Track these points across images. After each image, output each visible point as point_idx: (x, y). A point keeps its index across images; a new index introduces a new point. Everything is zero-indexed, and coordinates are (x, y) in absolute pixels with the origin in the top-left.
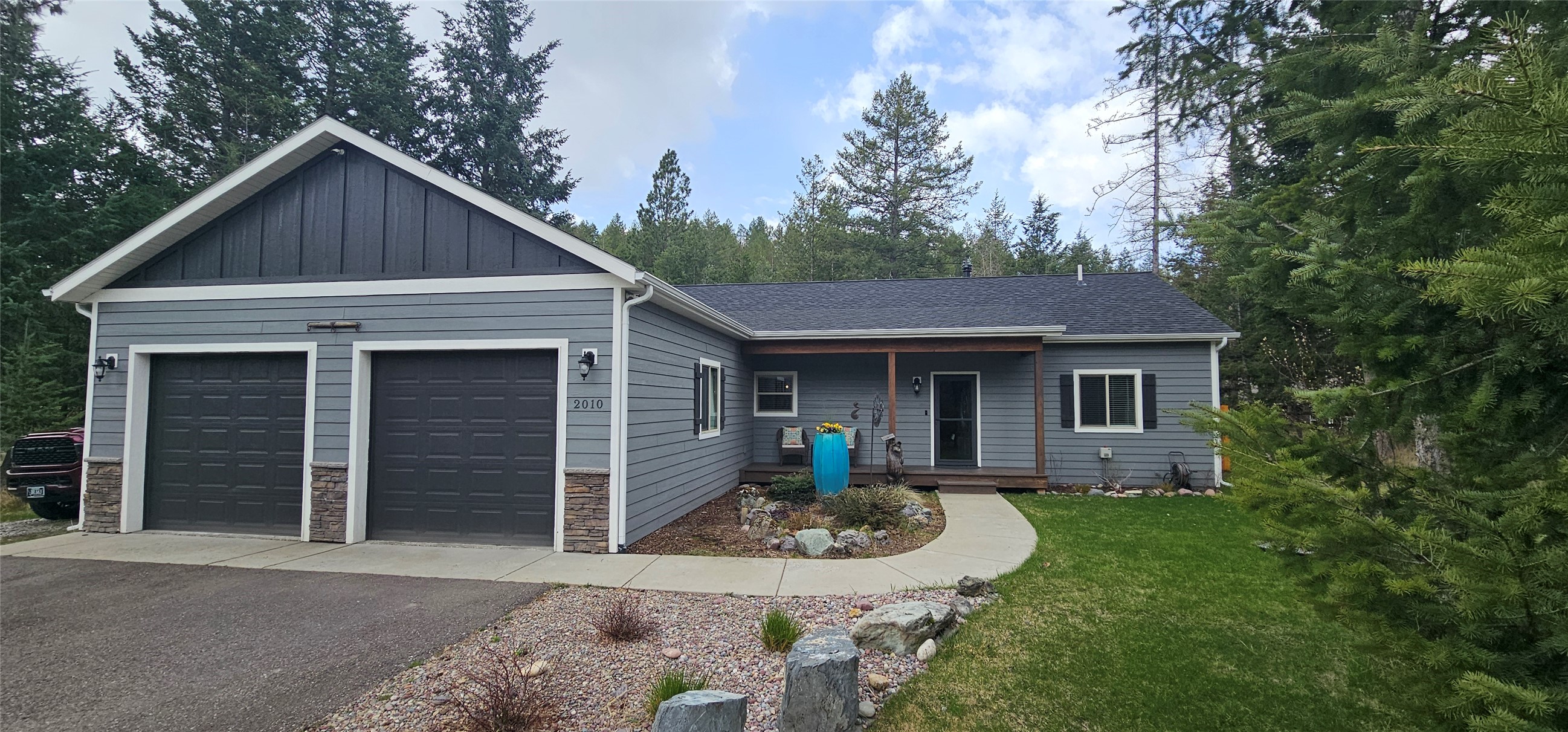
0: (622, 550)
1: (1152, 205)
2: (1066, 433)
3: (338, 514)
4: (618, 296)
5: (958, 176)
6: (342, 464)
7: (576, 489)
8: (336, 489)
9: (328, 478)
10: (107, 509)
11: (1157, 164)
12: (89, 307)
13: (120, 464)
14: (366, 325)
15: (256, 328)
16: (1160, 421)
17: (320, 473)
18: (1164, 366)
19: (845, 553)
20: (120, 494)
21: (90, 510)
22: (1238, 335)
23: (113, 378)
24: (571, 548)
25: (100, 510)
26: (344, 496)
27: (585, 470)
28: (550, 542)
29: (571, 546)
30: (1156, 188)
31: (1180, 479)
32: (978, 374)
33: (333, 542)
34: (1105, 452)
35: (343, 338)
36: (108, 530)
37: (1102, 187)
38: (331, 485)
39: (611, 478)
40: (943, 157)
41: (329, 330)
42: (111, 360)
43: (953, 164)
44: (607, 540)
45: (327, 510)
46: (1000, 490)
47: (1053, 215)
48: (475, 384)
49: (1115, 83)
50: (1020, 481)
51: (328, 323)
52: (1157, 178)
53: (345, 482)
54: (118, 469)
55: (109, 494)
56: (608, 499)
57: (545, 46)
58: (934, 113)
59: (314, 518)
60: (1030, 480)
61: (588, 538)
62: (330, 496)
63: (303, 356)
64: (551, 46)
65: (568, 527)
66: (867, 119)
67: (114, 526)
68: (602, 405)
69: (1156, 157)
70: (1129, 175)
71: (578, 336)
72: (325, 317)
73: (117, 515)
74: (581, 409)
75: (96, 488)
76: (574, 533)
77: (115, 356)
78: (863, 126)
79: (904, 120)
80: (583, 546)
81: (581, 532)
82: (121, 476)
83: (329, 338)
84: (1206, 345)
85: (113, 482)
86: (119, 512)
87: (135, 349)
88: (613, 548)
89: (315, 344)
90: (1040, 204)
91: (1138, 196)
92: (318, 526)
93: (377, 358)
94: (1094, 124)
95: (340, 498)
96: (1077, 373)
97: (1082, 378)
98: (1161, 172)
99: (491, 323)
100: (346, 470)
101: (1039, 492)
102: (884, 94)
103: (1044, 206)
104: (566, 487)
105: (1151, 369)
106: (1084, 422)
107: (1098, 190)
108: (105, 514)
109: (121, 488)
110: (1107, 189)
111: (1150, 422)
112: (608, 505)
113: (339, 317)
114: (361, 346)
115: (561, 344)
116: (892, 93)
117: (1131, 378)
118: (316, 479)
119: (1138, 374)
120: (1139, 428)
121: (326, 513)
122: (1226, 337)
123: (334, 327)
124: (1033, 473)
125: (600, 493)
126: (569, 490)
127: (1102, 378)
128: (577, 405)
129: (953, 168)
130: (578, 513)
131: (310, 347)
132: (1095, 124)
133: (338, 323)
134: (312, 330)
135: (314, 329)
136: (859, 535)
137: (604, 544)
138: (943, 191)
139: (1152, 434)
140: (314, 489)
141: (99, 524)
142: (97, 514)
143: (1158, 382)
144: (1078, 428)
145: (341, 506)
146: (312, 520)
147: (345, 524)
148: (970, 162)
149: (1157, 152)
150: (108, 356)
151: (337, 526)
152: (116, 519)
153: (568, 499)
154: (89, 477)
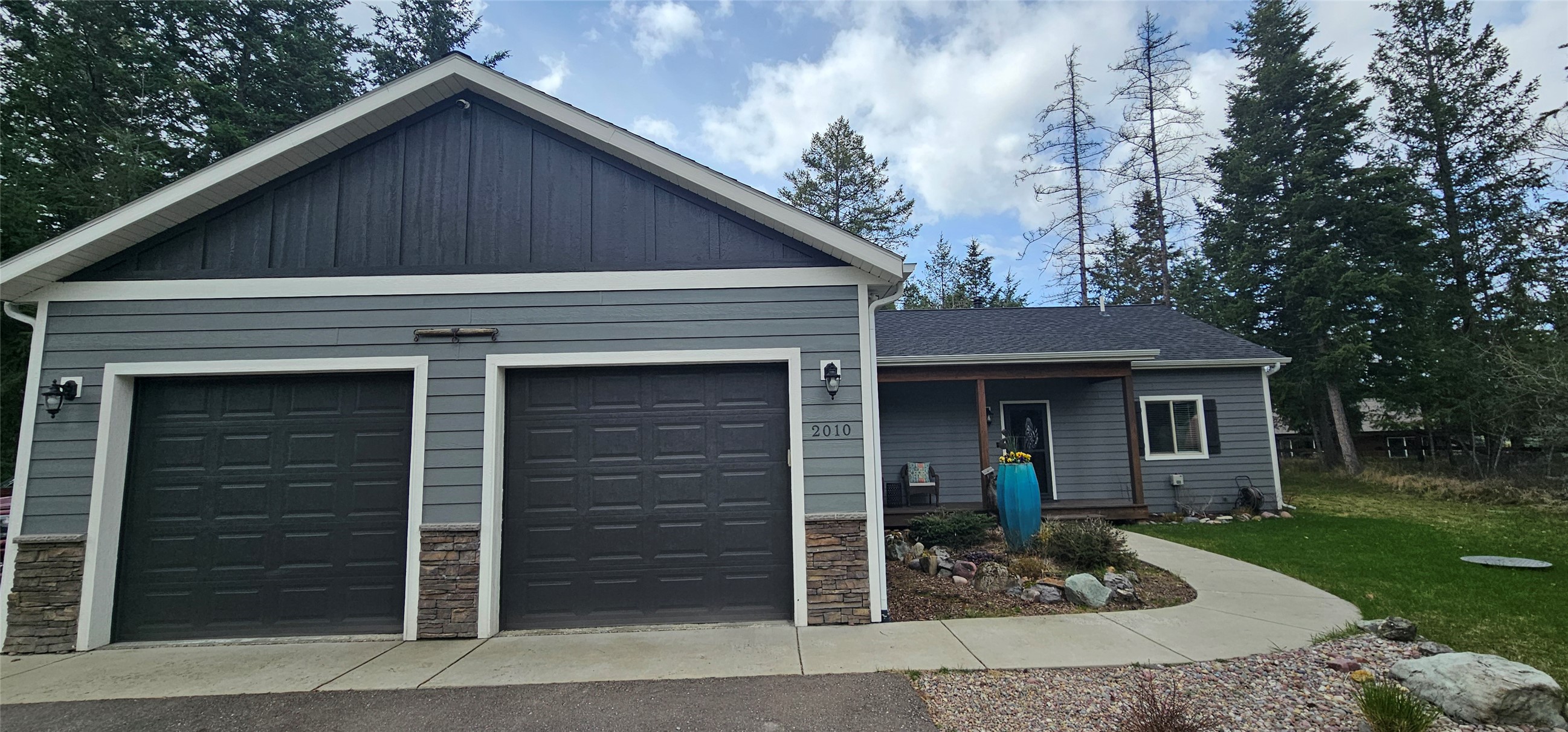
0: (887, 617)
1: (1078, 251)
3: (465, 596)
4: (863, 296)
5: (898, 218)
6: (473, 525)
7: (823, 542)
8: (462, 561)
9: (450, 546)
10: (53, 616)
11: (1080, 213)
12: (31, 310)
13: (81, 544)
14: (504, 333)
15: (330, 337)
16: (1223, 446)
17: (435, 540)
18: (1223, 391)
20: (78, 591)
21: (20, 619)
22: (1289, 360)
23: (73, 412)
24: (820, 620)
25: (40, 618)
26: (475, 570)
27: (835, 515)
28: (788, 614)
29: (819, 617)
30: (1081, 236)
31: (1250, 503)
32: (1047, 402)
33: (457, 638)
34: (1177, 479)
35: (467, 350)
36: (53, 648)
37: (1032, 234)
38: (453, 556)
39: (868, 523)
40: (885, 199)
41: (450, 340)
42: (71, 387)
44: (868, 607)
45: (447, 592)
47: (987, 259)
48: (658, 409)
49: (1038, 138)
50: (1121, 512)
51: (448, 330)
52: (1081, 228)
53: (476, 550)
54: (77, 551)
55: (57, 590)
56: (866, 551)
58: (871, 157)
59: (425, 605)
60: (1132, 511)
61: (842, 605)
62: (452, 571)
63: (408, 376)
65: (813, 591)
66: (806, 160)
67: (66, 642)
68: (850, 431)
69: (1080, 208)
70: (1056, 223)
71: (814, 344)
72: (443, 322)
73: (73, 624)
74: (822, 437)
75: (33, 584)
76: (823, 599)
77: (78, 381)
78: (804, 167)
79: (844, 164)
80: (837, 616)
81: (832, 598)
82: (82, 562)
83: (446, 350)
84: (1257, 370)
85: (67, 572)
86: (75, 620)
87: (112, 370)
88: (876, 616)
89: (426, 358)
90: (974, 248)
91: (1065, 242)
92: (432, 616)
93: (511, 375)
94: (1020, 175)
95: (469, 574)
96: (1143, 400)
97: (1149, 405)
98: (1085, 221)
99: (690, 329)
100: (477, 533)
101: (1140, 523)
102: (822, 136)
103: (978, 251)
104: (808, 539)
105: (1212, 394)
106: (1153, 450)
107: (1028, 236)
108: (48, 623)
109: (80, 581)
110: (1037, 236)
111: (1214, 448)
112: (866, 559)
113: (465, 321)
114: (495, 362)
115: (792, 356)
116: (832, 136)
117: (1193, 403)
118: (428, 548)
119: (1199, 399)
120: (1205, 454)
121: (445, 597)
122: (1276, 361)
123: (456, 336)
124: (1130, 503)
125: (856, 544)
126: (814, 543)
127: (1166, 404)
128: (815, 432)
129: (894, 209)
130: (828, 573)
131: (419, 364)
132: (1022, 175)
133: (462, 330)
134: (421, 340)
135: (423, 338)
137: (866, 611)
138: (884, 233)
139: (1217, 460)
140: (423, 563)
141: (36, 640)
142: (34, 625)
143: (1219, 407)
144: (1149, 456)
145: (471, 585)
146: (420, 608)
147: (476, 611)
148: (910, 204)
149: (1080, 202)
150: (63, 381)
151: (463, 615)
152: (70, 629)
153: (811, 555)
154: (20, 565)
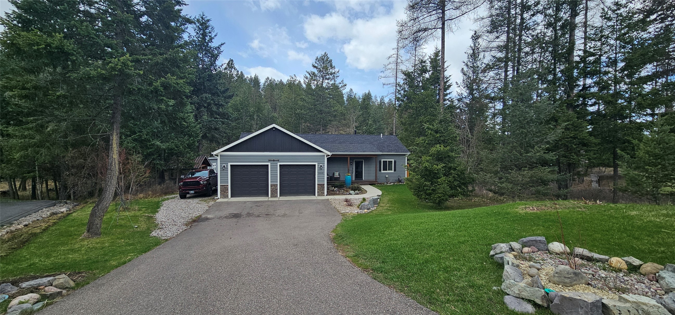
0: (327, 195)
2: (380, 172)
3: (276, 192)
4: (325, 156)
6: (277, 184)
8: (275, 188)
9: (273, 186)
10: (226, 194)
12: (217, 156)
13: (228, 185)
14: (280, 160)
16: (397, 170)
18: (397, 159)
19: (358, 194)
20: (228, 191)
23: (225, 169)
25: (224, 194)
26: (277, 189)
27: (321, 183)
28: (315, 195)
29: (319, 195)
31: (400, 181)
32: (364, 161)
33: (275, 197)
34: (387, 176)
35: (275, 162)
36: (226, 198)
39: (325, 184)
40: (338, 82)
43: (340, 86)
44: (324, 194)
46: (370, 184)
48: (299, 170)
50: (374, 182)
53: (277, 187)
55: (225, 191)
57: (220, 44)
59: (271, 193)
61: (321, 194)
63: (267, 165)
64: (222, 44)
65: (318, 192)
66: (313, 66)
68: (323, 173)
71: (319, 162)
72: (272, 159)
75: (222, 190)
77: (225, 165)
82: (227, 188)
83: (273, 162)
84: (405, 155)
86: (228, 194)
87: (229, 164)
92: (272, 195)
93: (280, 165)
96: (382, 160)
99: (304, 160)
101: (376, 184)
102: (319, 58)
104: (318, 186)
105: (395, 160)
106: (383, 170)
111: (395, 170)
112: (324, 189)
113: (276, 159)
114: (279, 164)
115: (316, 164)
116: (322, 58)
118: (271, 187)
119: (393, 160)
120: (393, 171)
121: (273, 192)
122: (409, 153)
123: (274, 160)
124: (376, 181)
125: (323, 187)
127: (387, 161)
128: (319, 173)
130: (320, 190)
131: (269, 164)
134: (269, 161)
136: (357, 192)
139: (395, 172)
141: (224, 197)
142: (222, 195)
143: (397, 162)
144: (382, 171)
147: (277, 194)
152: (228, 196)
153: (318, 188)
154: (221, 188)
